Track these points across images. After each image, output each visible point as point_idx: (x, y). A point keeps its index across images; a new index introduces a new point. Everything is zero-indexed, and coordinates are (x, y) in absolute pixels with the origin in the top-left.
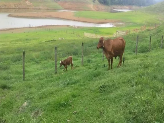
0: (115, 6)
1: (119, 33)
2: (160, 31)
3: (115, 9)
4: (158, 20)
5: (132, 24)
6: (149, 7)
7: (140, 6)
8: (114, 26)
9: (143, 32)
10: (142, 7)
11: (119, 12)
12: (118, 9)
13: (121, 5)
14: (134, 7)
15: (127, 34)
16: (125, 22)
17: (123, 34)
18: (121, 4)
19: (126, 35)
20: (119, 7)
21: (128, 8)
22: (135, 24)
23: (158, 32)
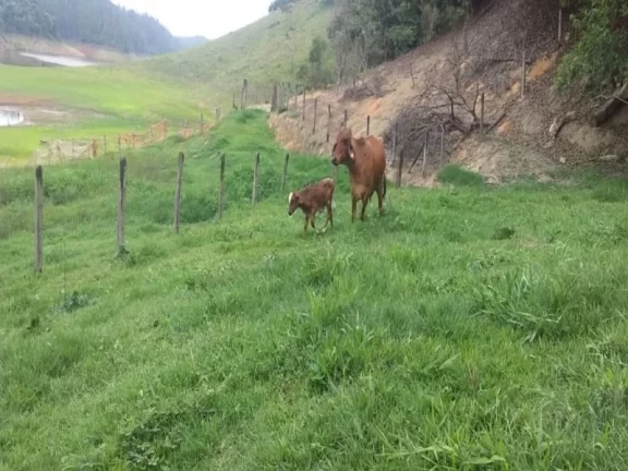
0: (23, 41)
1: (58, 148)
2: (225, 141)
3: (24, 50)
4: (196, 108)
5: (101, 116)
6: (157, 58)
7: (126, 51)
8: (25, 119)
9: (161, 148)
10: (134, 57)
11: (44, 64)
12: (38, 53)
13: (49, 38)
14: (103, 53)
15: (95, 153)
16: (72, 107)
17: (77, 155)
18: (52, 36)
19: (92, 157)
20: (43, 45)
21: (82, 54)
22: (115, 118)
23: (218, 147)
